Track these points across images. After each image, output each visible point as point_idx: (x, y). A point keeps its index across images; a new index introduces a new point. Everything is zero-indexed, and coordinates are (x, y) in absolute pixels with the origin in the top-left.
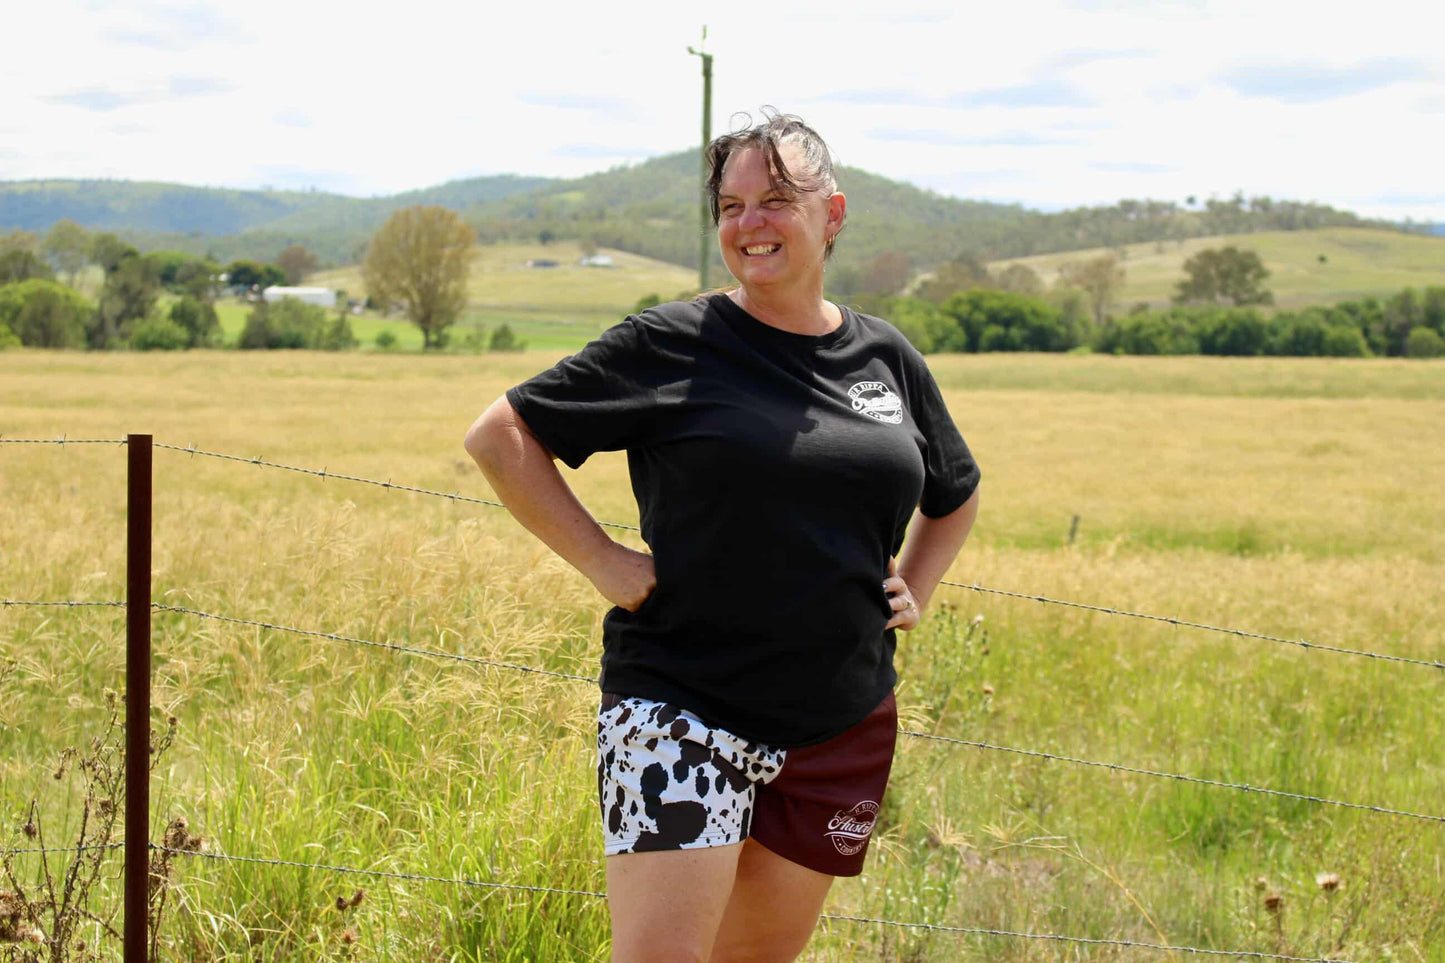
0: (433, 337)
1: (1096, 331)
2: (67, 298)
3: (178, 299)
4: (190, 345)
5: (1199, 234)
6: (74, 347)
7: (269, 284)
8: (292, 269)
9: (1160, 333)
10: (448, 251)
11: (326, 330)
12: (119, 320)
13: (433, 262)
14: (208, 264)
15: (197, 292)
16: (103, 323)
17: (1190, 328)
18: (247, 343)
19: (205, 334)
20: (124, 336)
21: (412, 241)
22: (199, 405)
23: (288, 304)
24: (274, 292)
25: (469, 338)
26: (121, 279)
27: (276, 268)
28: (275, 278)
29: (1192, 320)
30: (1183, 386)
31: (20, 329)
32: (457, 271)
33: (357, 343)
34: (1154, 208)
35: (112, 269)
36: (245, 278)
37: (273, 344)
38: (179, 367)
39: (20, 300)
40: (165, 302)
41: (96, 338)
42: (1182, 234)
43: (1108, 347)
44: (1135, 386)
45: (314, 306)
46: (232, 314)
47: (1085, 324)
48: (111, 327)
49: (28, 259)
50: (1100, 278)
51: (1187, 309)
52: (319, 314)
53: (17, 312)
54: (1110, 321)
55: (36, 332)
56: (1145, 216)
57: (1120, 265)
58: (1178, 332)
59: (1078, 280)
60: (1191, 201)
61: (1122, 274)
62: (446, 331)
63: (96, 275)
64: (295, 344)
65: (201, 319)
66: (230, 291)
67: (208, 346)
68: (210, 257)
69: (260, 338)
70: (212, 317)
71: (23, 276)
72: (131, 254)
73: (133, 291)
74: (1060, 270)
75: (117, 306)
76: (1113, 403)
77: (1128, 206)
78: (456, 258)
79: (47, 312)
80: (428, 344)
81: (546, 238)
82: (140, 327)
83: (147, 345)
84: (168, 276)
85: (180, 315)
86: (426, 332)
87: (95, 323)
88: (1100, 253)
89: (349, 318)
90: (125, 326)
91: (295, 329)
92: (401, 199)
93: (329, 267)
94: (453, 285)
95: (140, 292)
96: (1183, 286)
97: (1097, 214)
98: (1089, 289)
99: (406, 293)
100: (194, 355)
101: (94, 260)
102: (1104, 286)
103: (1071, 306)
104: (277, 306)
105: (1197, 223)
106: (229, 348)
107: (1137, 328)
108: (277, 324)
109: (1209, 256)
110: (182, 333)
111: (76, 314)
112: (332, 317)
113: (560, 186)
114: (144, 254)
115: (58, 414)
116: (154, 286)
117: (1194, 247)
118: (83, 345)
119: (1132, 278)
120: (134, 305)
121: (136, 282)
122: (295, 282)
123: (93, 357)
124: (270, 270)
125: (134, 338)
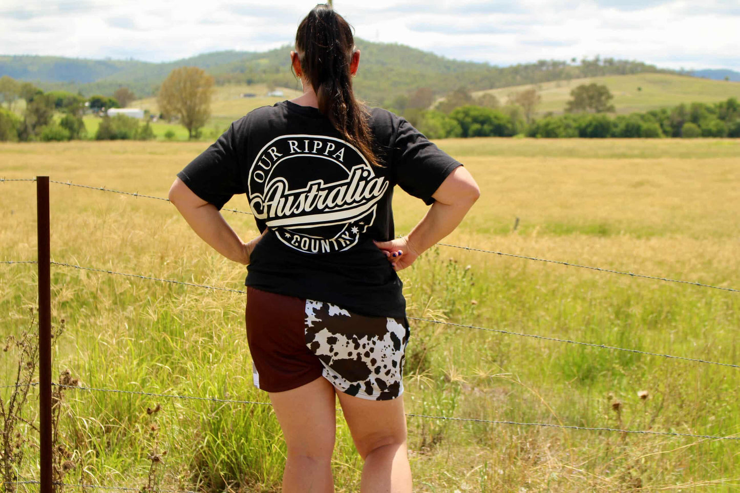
0: (194, 133)
1: (527, 126)
2: (8, 115)
3: (64, 116)
4: (70, 138)
5: (578, 77)
6: (11, 140)
7: (110, 107)
8: (123, 99)
9: (559, 127)
10: (200, 90)
11: (140, 130)
12: (34, 126)
13: (193, 95)
14: (79, 98)
15: (74, 112)
16: (26, 128)
17: (574, 125)
18: (100, 137)
19: (78, 133)
20: (37, 135)
21: (182, 85)
22: (76, 169)
23: (120, 118)
24: (113, 111)
25: (212, 133)
26: (35, 105)
27: (114, 99)
28: (113, 104)
29: (575, 120)
30: (570, 153)
32: (205, 99)
33: (155, 137)
34: (555, 64)
35: (30, 101)
36: (98, 104)
37: (113, 137)
38: (65, 150)
40: (57, 117)
41: (23, 135)
42: (569, 77)
43: (533, 134)
44: (546, 153)
45: (133, 118)
46: (92, 123)
47: (521, 123)
48: (30, 130)
50: (528, 99)
51: (573, 115)
52: (135, 122)
54: (534, 122)
56: (551, 68)
57: (538, 93)
58: (568, 126)
59: (517, 101)
60: (574, 60)
61: (539, 97)
62: (200, 130)
63: (22, 104)
64: (124, 137)
65: (76, 126)
66: (90, 111)
67: (80, 139)
68: (80, 94)
69: (107, 134)
70: (81, 124)
72: (40, 93)
73: (41, 112)
74: (508, 96)
75: (33, 119)
76: (535, 162)
77: (542, 63)
78: (204, 93)
80: (191, 136)
81: (250, 82)
82: (45, 130)
83: (49, 139)
84: (58, 104)
85: (65, 124)
86: (190, 131)
87: (22, 128)
88: (528, 87)
89: (151, 124)
90: (37, 130)
91: (124, 130)
92: (176, 63)
93: (140, 98)
94: (203, 107)
95: (45, 112)
96: (570, 103)
97: (527, 68)
98: (523, 105)
99: (180, 111)
100: (73, 144)
101: (21, 96)
102: (531, 104)
103: (514, 114)
104: (114, 119)
105: (577, 72)
106: (91, 140)
107: (547, 125)
108: (115, 127)
109: (582, 88)
110: (66, 133)
111: (12, 123)
112: (142, 124)
113: (257, 56)
114: (46, 93)
116: (52, 108)
117: (575, 84)
118: (17, 139)
119: (544, 99)
120: (42, 119)
121: (42, 107)
122: (123, 106)
123: (24, 146)
124: (110, 101)
125: (42, 135)
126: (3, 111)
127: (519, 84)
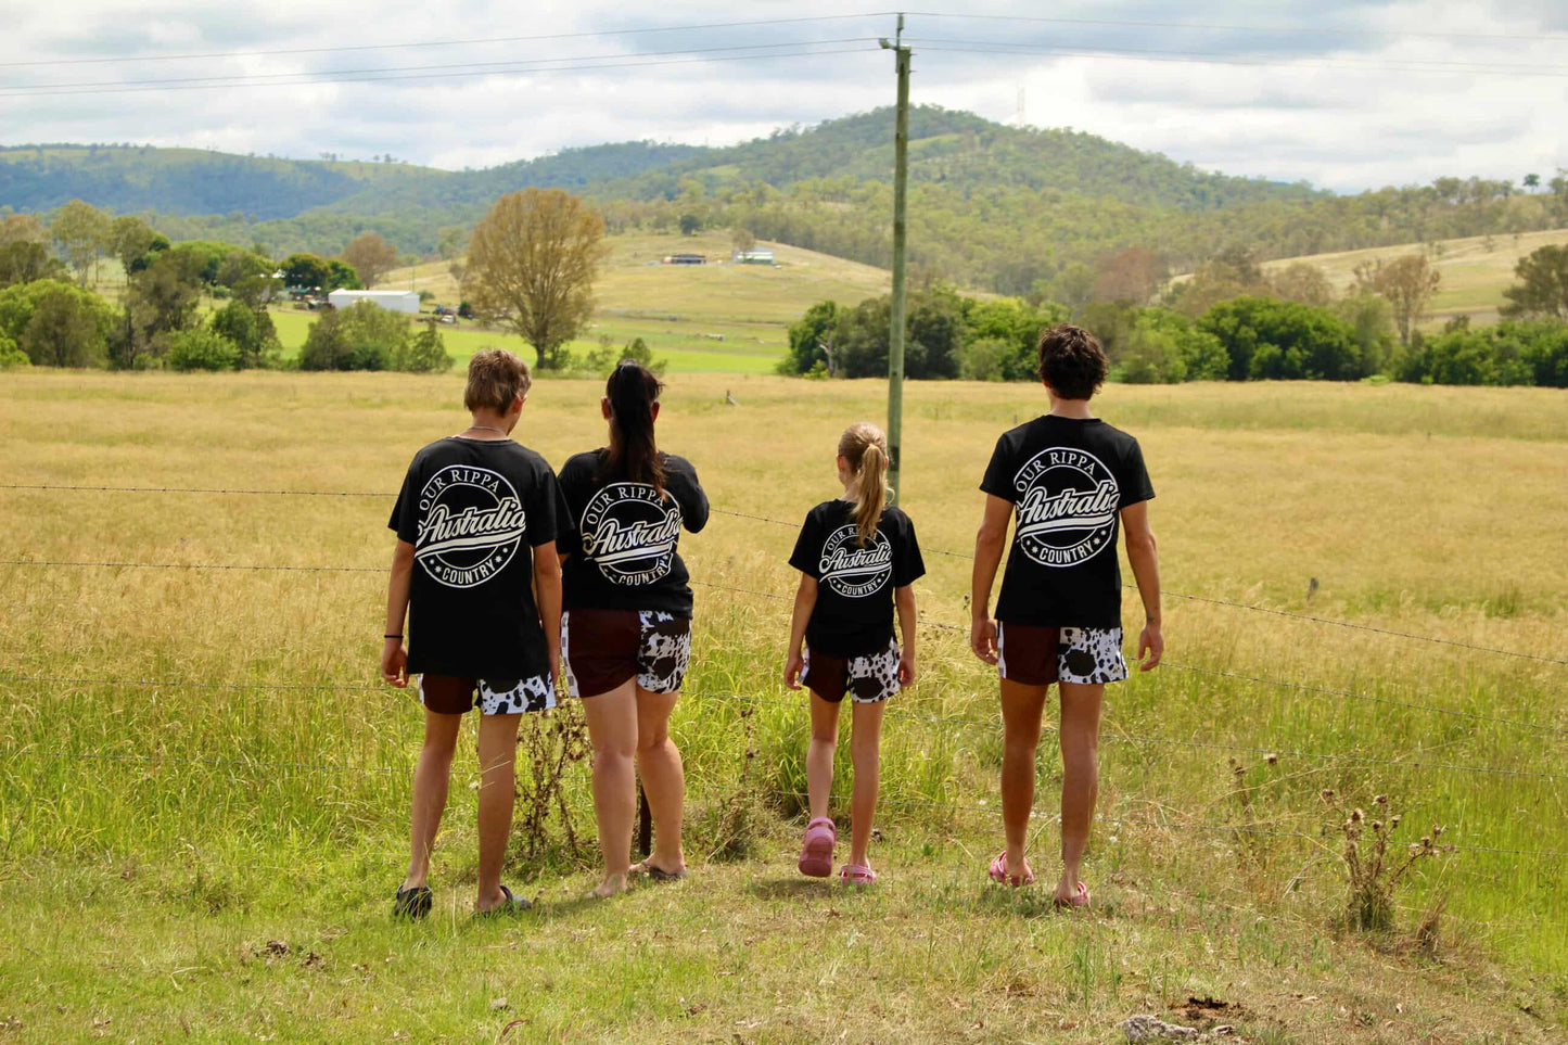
0: (548, 355)
1: (1399, 349)
2: (87, 302)
3: (223, 304)
4: (239, 365)
5: (1542, 225)
6: (95, 366)
7: (335, 286)
8: (364, 268)
9: (1483, 356)
10: (569, 245)
11: (411, 345)
12: (150, 330)
13: (551, 258)
14: (258, 258)
15: (248, 295)
16: (130, 334)
17: (1523, 350)
18: (310, 363)
19: (257, 349)
20: (156, 352)
21: (524, 234)
23: (363, 312)
24: (341, 296)
25: (592, 356)
26: (151, 277)
27: (344, 264)
28: (342, 277)
29: (1525, 340)
30: (1498, 425)
31: (27, 344)
32: (581, 271)
33: (450, 362)
34: (1481, 189)
35: (136, 266)
36: (305, 277)
37: (344, 363)
38: (236, 393)
39: (29, 306)
40: (208, 308)
41: (122, 354)
42: (1518, 225)
43: (1413, 374)
44: (1432, 424)
45: (396, 314)
46: (292, 326)
47: (1385, 343)
48: (140, 341)
49: (36, 253)
50: (1407, 282)
51: (1518, 323)
52: (400, 322)
53: (25, 320)
54: (1418, 339)
55: (48, 346)
56: (1470, 200)
57: (1433, 263)
58: (1505, 354)
59: (1379, 287)
60: (1531, 180)
61: (1436, 278)
62: (563, 347)
63: (115, 272)
64: (373, 363)
65: (252, 332)
66: (285, 293)
67: (261, 365)
68: (259, 251)
69: (326, 356)
70: (266, 326)
71: (31, 274)
72: (160, 245)
73: (168, 294)
74: (1357, 272)
75: (148, 313)
76: (1398, 449)
77: (1448, 187)
78: (578, 254)
79: (62, 322)
80: (541, 364)
81: (689, 225)
82: (181, 340)
83: (187, 364)
84: (207, 273)
85: (227, 325)
86: (540, 352)
87: (121, 335)
88: (1409, 250)
89: (440, 330)
90: (158, 339)
91: (371, 343)
92: (504, 173)
93: (410, 263)
94: (575, 289)
95: (176, 296)
96: (1515, 293)
97: (1407, 197)
98: (1393, 297)
99: (517, 301)
100: (248, 377)
101: (111, 254)
102: (1412, 293)
103: (1367, 318)
104: (348, 314)
105: (1539, 210)
106: (288, 367)
107: (1453, 349)
108: (348, 336)
109: (1548, 255)
110: (231, 348)
111: (99, 321)
112: (418, 329)
113: (706, 158)
114: (174, 246)
115: (120, 452)
116: (192, 286)
117: (1532, 242)
118: (105, 363)
119: (1447, 283)
120: (170, 313)
121: (171, 282)
122: (367, 282)
123: (123, 379)
124: (335, 267)
125: (170, 354)
126: (73, 290)
127: (1386, 243)
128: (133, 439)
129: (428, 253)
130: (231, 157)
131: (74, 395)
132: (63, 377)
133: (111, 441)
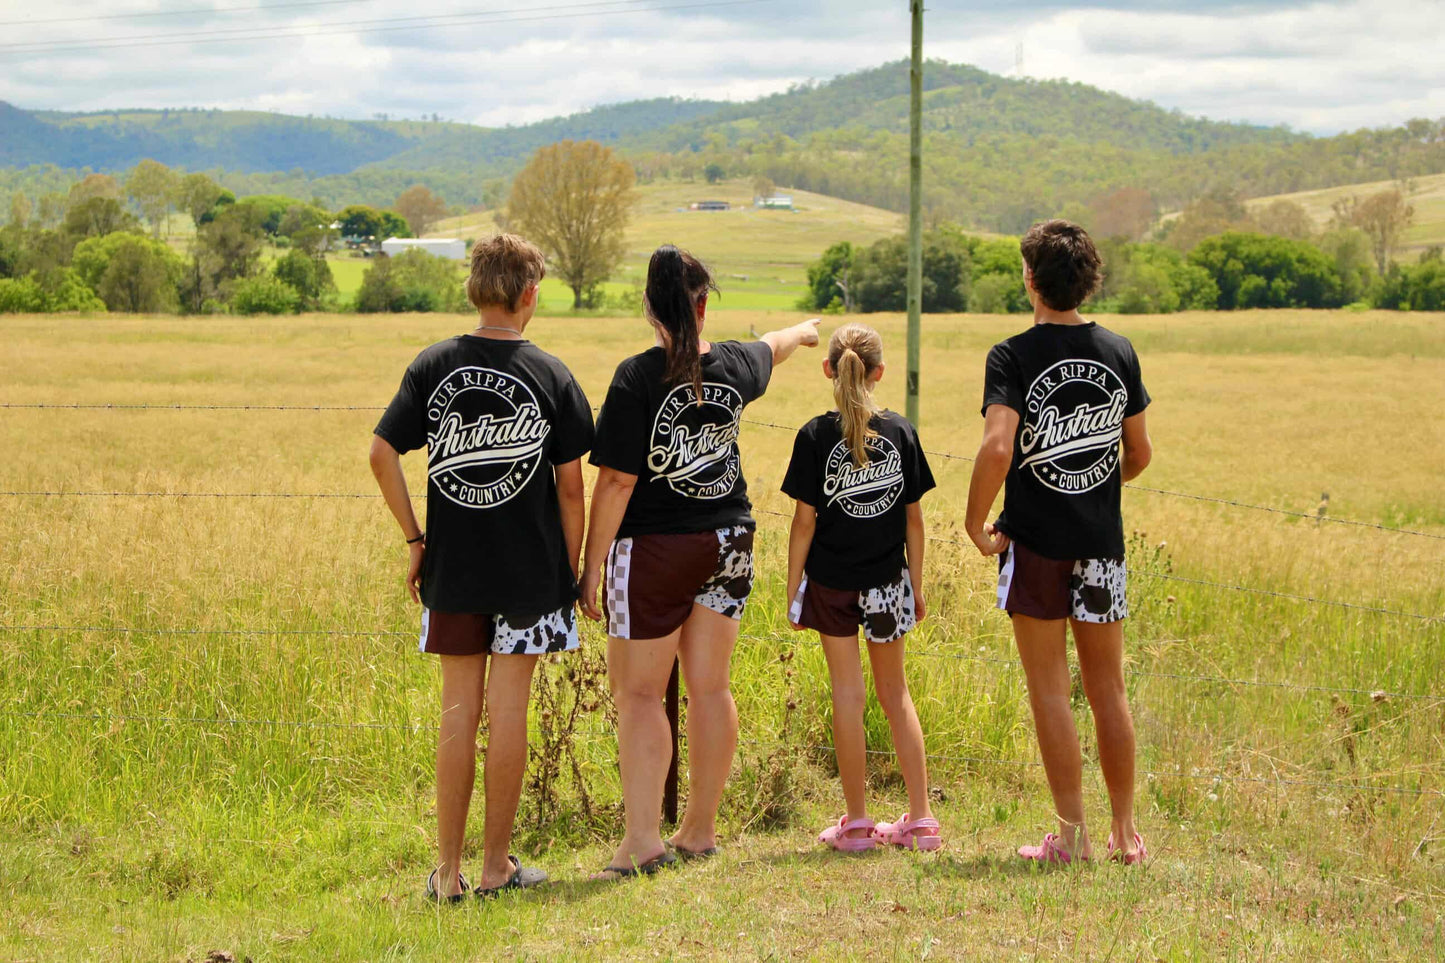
0: (585, 296)
1: (1377, 280)
2: (158, 253)
3: (284, 253)
4: (299, 308)
6: (166, 311)
7: (387, 235)
8: (416, 217)
10: (602, 193)
11: (458, 289)
12: (217, 278)
13: (585, 206)
14: (316, 210)
15: (306, 244)
16: (198, 282)
18: (366, 305)
19: (316, 294)
20: (223, 298)
21: (560, 183)
23: (413, 259)
24: (393, 244)
25: (625, 296)
26: (217, 229)
27: (396, 215)
28: (394, 227)
31: (103, 292)
32: (615, 219)
35: (205, 219)
36: (360, 227)
37: (396, 306)
38: (295, 334)
39: (104, 257)
40: (270, 256)
41: (190, 301)
43: (1390, 302)
45: (444, 260)
46: (348, 272)
47: (1363, 273)
48: (207, 286)
49: (111, 208)
50: (1383, 216)
52: (447, 269)
53: (101, 270)
54: (1395, 269)
55: (123, 294)
57: (1407, 199)
59: (1357, 219)
61: (1410, 211)
62: (598, 288)
63: (184, 225)
64: (422, 306)
65: (311, 278)
66: (342, 242)
67: (319, 309)
68: (317, 204)
69: (382, 299)
70: (324, 273)
71: (107, 227)
72: (225, 200)
73: (233, 244)
74: (1335, 208)
75: (214, 262)
76: (1386, 370)
77: (1419, 127)
78: (611, 201)
79: (135, 270)
80: (578, 304)
81: (713, 174)
82: (243, 287)
83: (251, 308)
84: (271, 225)
85: (288, 272)
86: (577, 292)
87: (190, 283)
88: (1384, 186)
90: (223, 286)
91: (421, 287)
92: (542, 128)
93: (457, 213)
94: (608, 234)
95: (241, 246)
97: (1380, 137)
98: (1370, 230)
99: (555, 245)
100: (307, 319)
101: (182, 209)
102: (1388, 227)
103: (1346, 251)
104: (399, 261)
106: (345, 310)
107: (1428, 278)
108: (400, 281)
110: (292, 294)
111: (170, 271)
113: (729, 112)
114: (239, 201)
116: (257, 236)
118: (177, 308)
119: (1421, 215)
120: (235, 262)
121: (236, 233)
122: (418, 231)
123: (192, 323)
124: (387, 218)
125: (235, 299)
126: (146, 242)
127: (1360, 180)
128: (197, 377)
129: (474, 205)
130: (291, 118)
131: (145, 337)
132: (135, 322)
133: (174, 379)
